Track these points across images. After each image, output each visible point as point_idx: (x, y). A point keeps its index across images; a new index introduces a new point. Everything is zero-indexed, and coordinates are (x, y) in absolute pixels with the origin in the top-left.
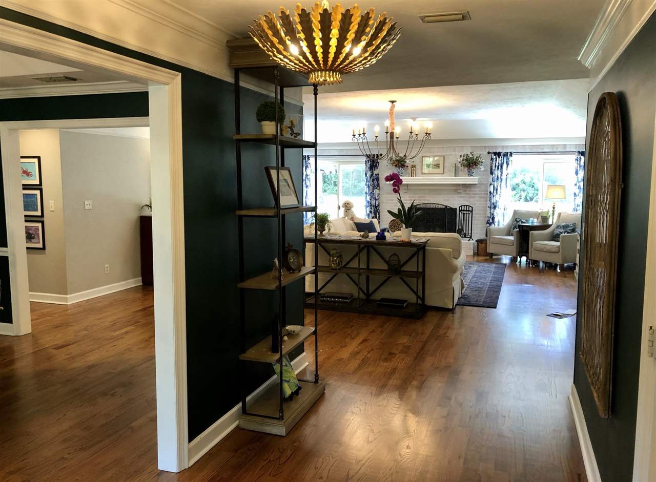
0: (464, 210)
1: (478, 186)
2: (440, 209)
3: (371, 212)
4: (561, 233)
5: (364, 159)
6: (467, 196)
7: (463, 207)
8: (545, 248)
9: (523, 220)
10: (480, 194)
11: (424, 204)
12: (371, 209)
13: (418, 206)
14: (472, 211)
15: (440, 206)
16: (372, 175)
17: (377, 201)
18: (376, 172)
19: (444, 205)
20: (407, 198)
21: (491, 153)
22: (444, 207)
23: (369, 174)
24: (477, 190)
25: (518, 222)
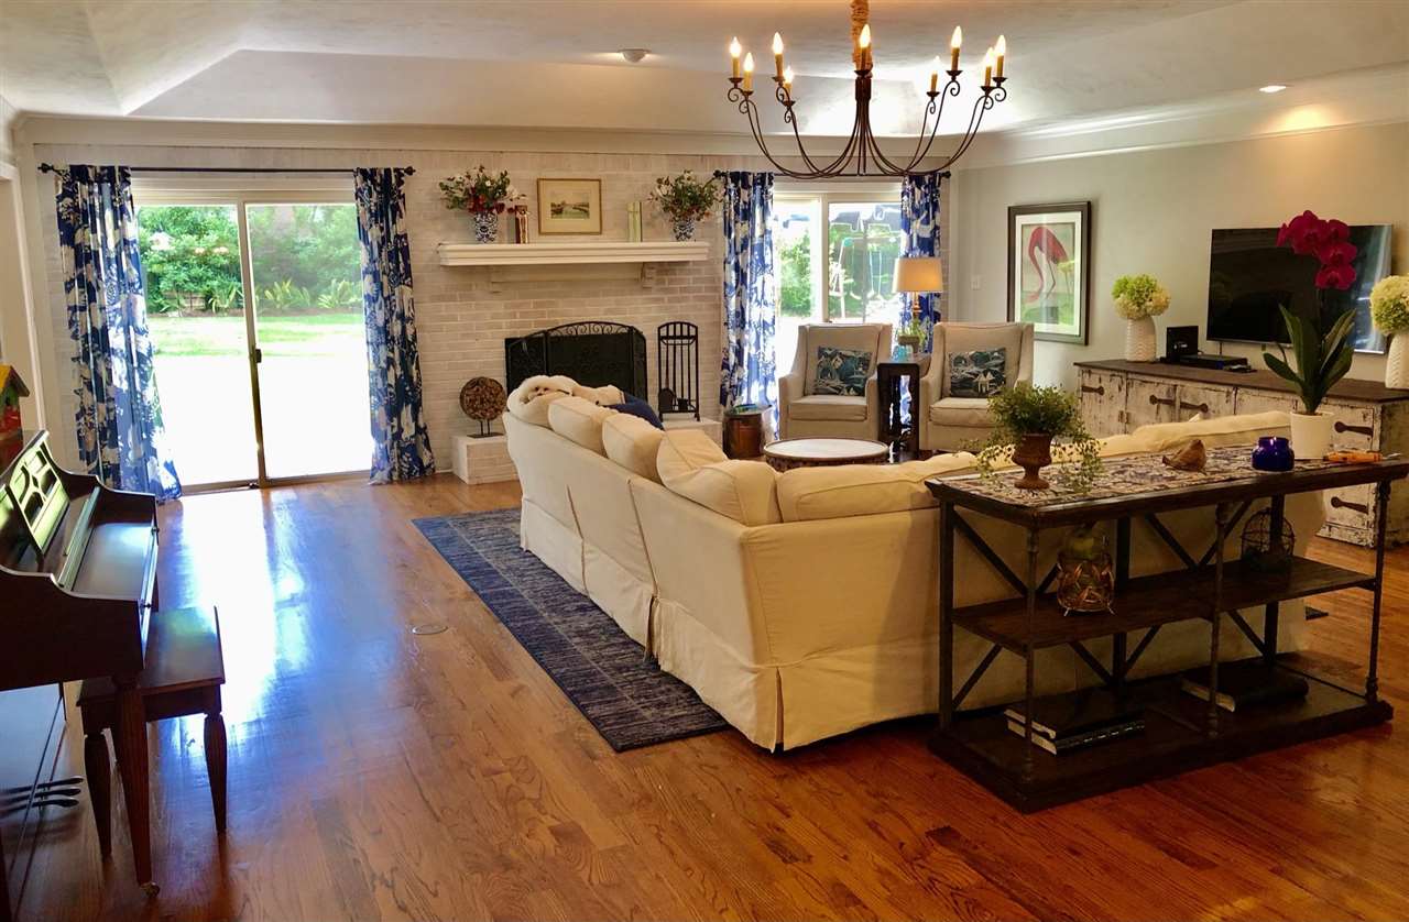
0: (674, 337)
1: (691, 266)
2: (617, 335)
3: (390, 361)
4: (976, 375)
5: (350, 185)
6: (666, 297)
7: (671, 327)
8: (971, 417)
9: (843, 352)
10: (699, 290)
11: (568, 326)
12: (392, 350)
13: (553, 334)
14: (695, 338)
15: (615, 329)
16: (385, 240)
17: (408, 326)
18: (399, 227)
19: (624, 326)
20: (502, 311)
21: (723, 174)
22: (625, 330)
23: (374, 233)
24: (689, 280)
25: (832, 357)
